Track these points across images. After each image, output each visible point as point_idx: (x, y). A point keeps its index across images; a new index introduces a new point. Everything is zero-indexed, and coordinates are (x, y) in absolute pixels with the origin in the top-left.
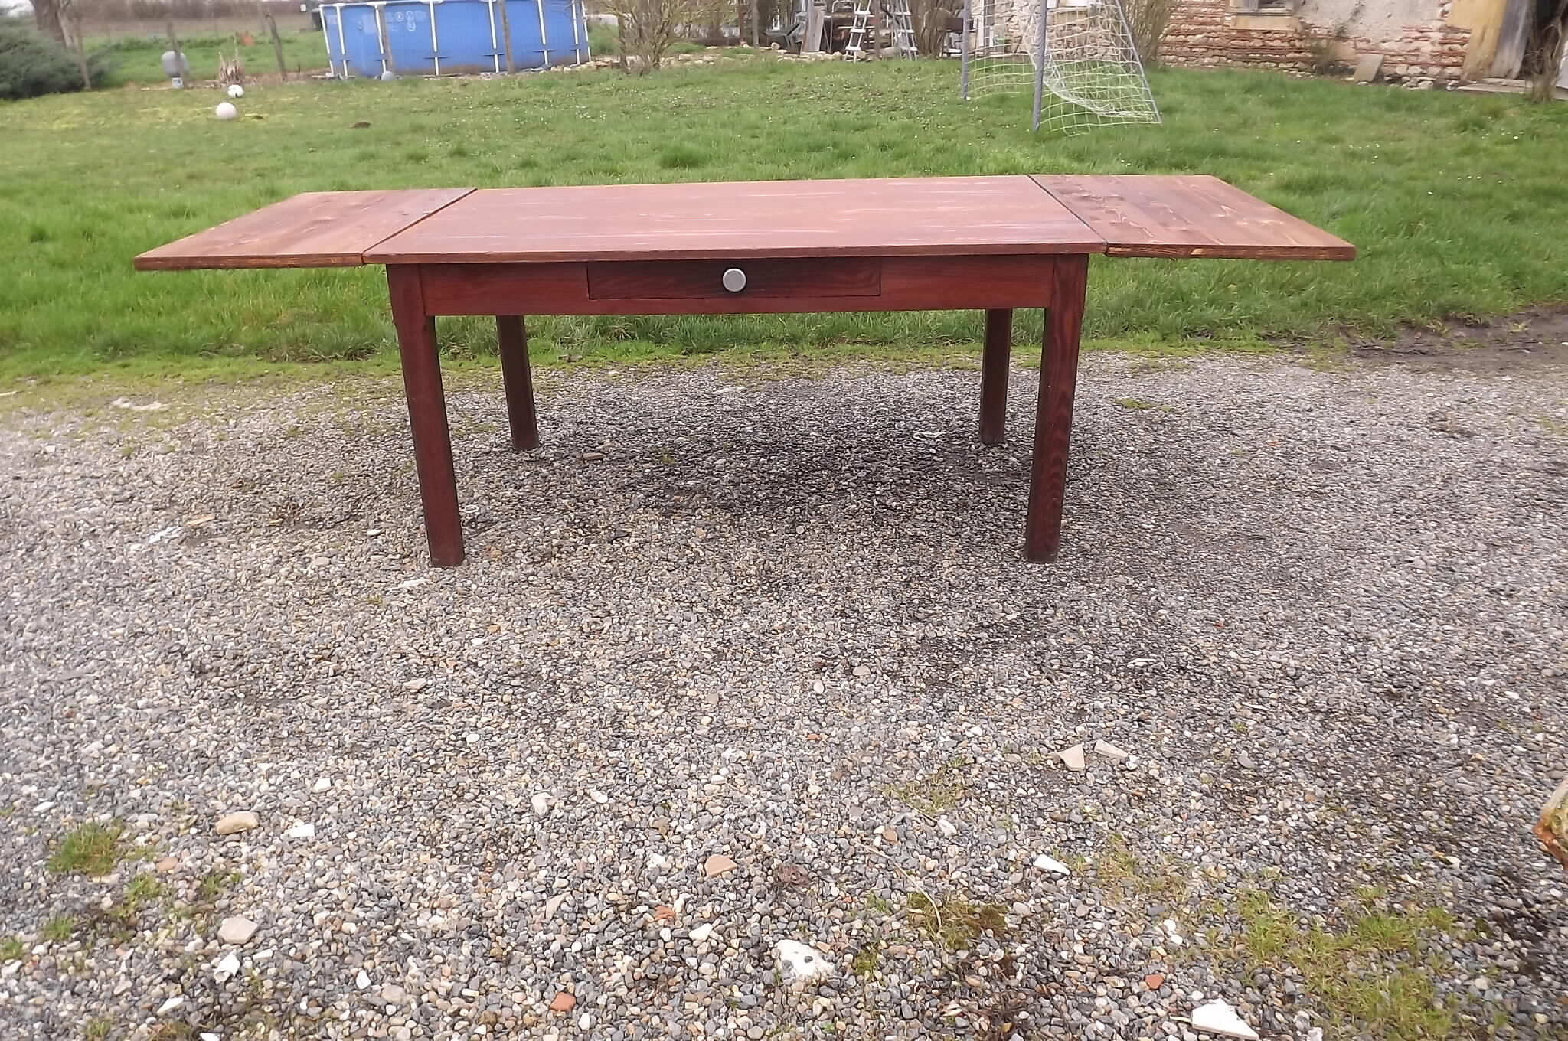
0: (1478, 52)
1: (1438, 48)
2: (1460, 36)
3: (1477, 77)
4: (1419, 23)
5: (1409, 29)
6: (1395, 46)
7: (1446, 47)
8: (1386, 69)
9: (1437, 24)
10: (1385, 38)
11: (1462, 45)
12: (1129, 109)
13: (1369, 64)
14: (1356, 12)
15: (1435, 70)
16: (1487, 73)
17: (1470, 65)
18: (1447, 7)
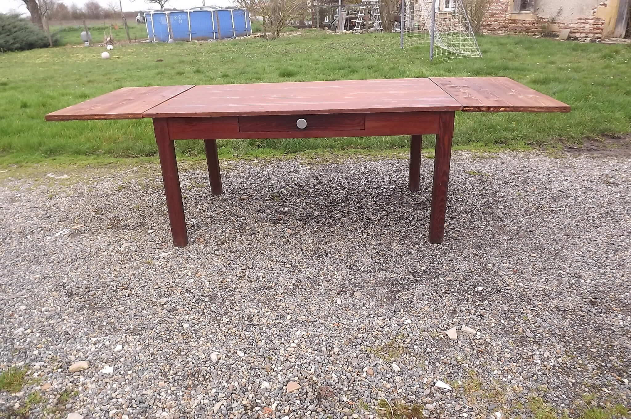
0: (608, 28)
1: (592, 26)
2: (600, 21)
3: (608, 38)
4: (584, 17)
5: (580, 19)
6: (575, 26)
7: (595, 26)
8: (571, 35)
9: (592, 17)
10: (571, 22)
11: (602, 25)
12: (469, 51)
13: (565, 33)
14: (559, 12)
15: (591, 35)
16: (612, 36)
17: (605, 33)
18: (595, 10)
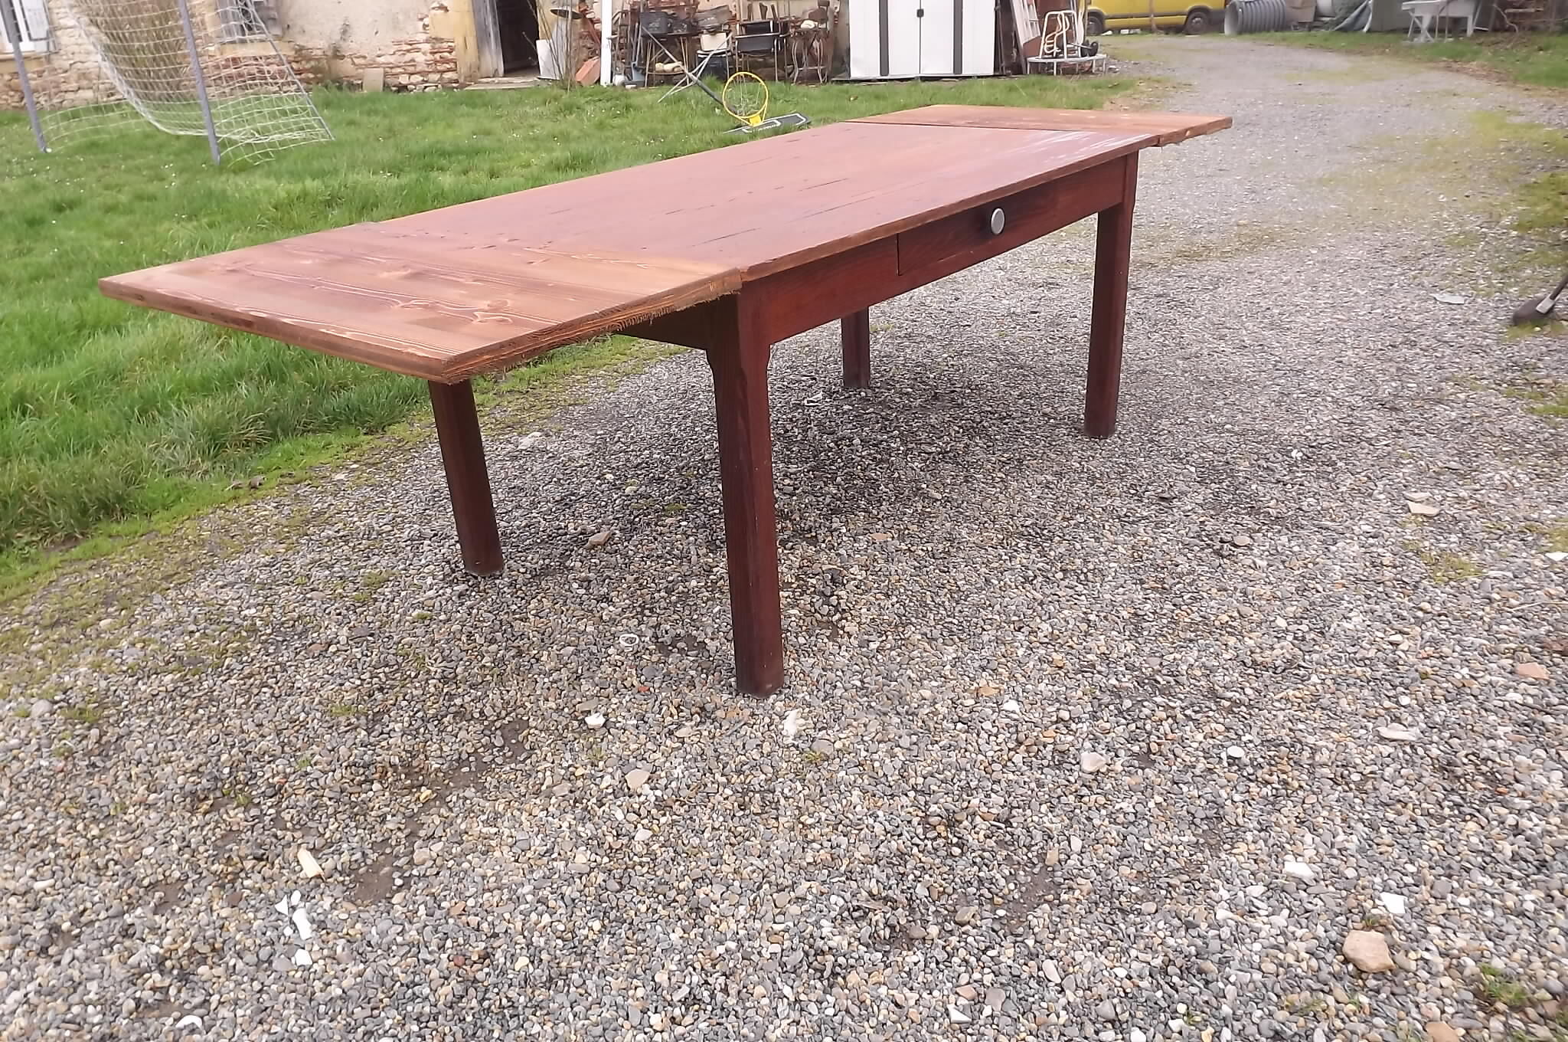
0: (467, 56)
1: (430, 57)
2: (445, 45)
3: (472, 78)
4: (406, 37)
5: (399, 43)
6: (392, 59)
7: (437, 56)
8: (390, 80)
9: (422, 37)
10: (379, 53)
11: (450, 52)
13: (373, 78)
14: (344, 32)
15: (436, 77)
16: (479, 75)
17: (463, 69)
18: (426, 21)
